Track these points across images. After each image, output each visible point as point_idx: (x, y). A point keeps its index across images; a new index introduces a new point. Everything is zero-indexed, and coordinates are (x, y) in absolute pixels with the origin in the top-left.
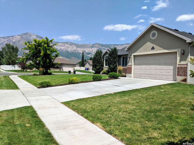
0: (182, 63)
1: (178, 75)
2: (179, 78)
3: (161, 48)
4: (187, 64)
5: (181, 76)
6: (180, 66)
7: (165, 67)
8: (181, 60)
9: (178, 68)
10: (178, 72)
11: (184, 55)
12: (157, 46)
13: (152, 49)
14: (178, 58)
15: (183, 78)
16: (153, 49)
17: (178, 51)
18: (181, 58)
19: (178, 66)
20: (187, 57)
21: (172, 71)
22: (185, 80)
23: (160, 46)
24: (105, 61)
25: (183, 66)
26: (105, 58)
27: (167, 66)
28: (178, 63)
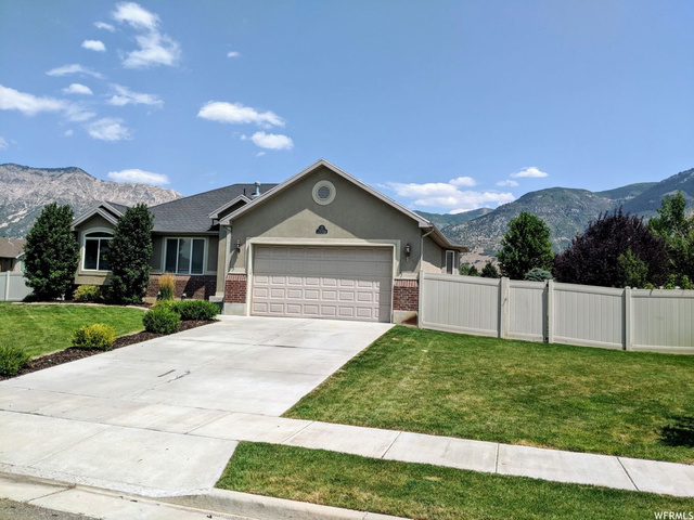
0: (406, 276)
1: (395, 308)
2: (400, 315)
3: (345, 232)
4: (418, 281)
5: (403, 308)
6: (400, 284)
7: (356, 285)
8: (401, 270)
9: (396, 288)
10: (395, 298)
11: (409, 259)
12: (333, 225)
13: (318, 232)
14: (396, 264)
15: (408, 314)
16: (322, 233)
17: (397, 246)
18: (401, 264)
19: (394, 283)
20: (416, 262)
21: (376, 297)
22: (414, 320)
23: (344, 227)
24: (83, 250)
25: (408, 285)
26: (84, 240)
27: (362, 283)
28: (394, 276)
